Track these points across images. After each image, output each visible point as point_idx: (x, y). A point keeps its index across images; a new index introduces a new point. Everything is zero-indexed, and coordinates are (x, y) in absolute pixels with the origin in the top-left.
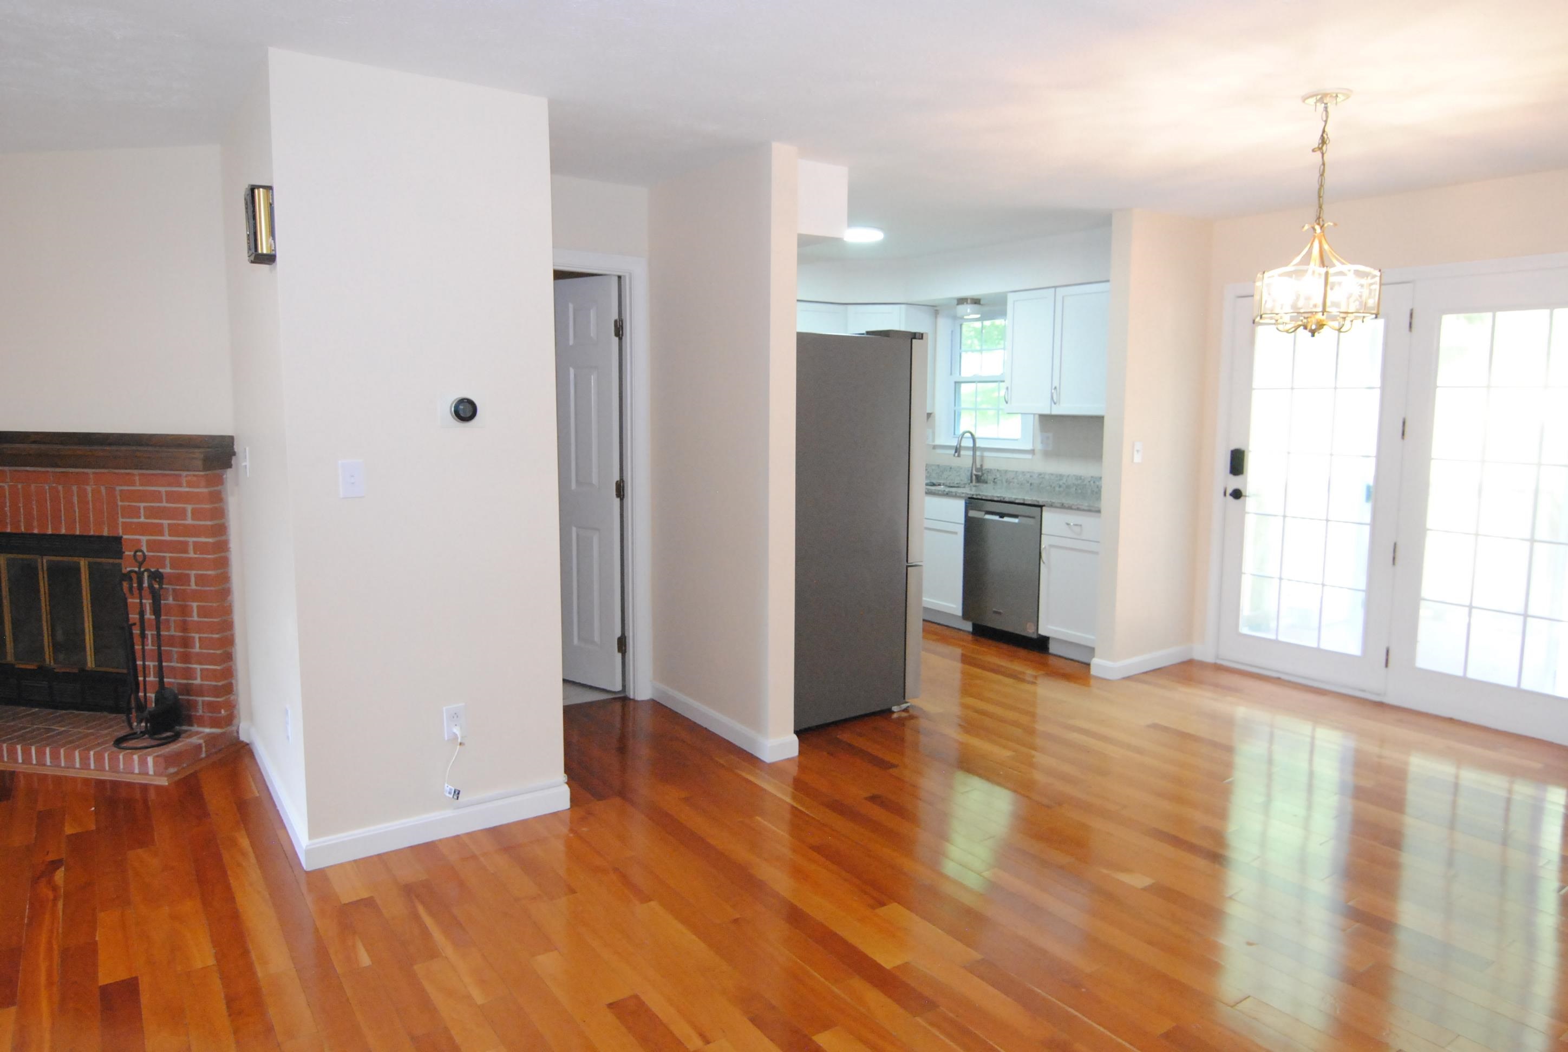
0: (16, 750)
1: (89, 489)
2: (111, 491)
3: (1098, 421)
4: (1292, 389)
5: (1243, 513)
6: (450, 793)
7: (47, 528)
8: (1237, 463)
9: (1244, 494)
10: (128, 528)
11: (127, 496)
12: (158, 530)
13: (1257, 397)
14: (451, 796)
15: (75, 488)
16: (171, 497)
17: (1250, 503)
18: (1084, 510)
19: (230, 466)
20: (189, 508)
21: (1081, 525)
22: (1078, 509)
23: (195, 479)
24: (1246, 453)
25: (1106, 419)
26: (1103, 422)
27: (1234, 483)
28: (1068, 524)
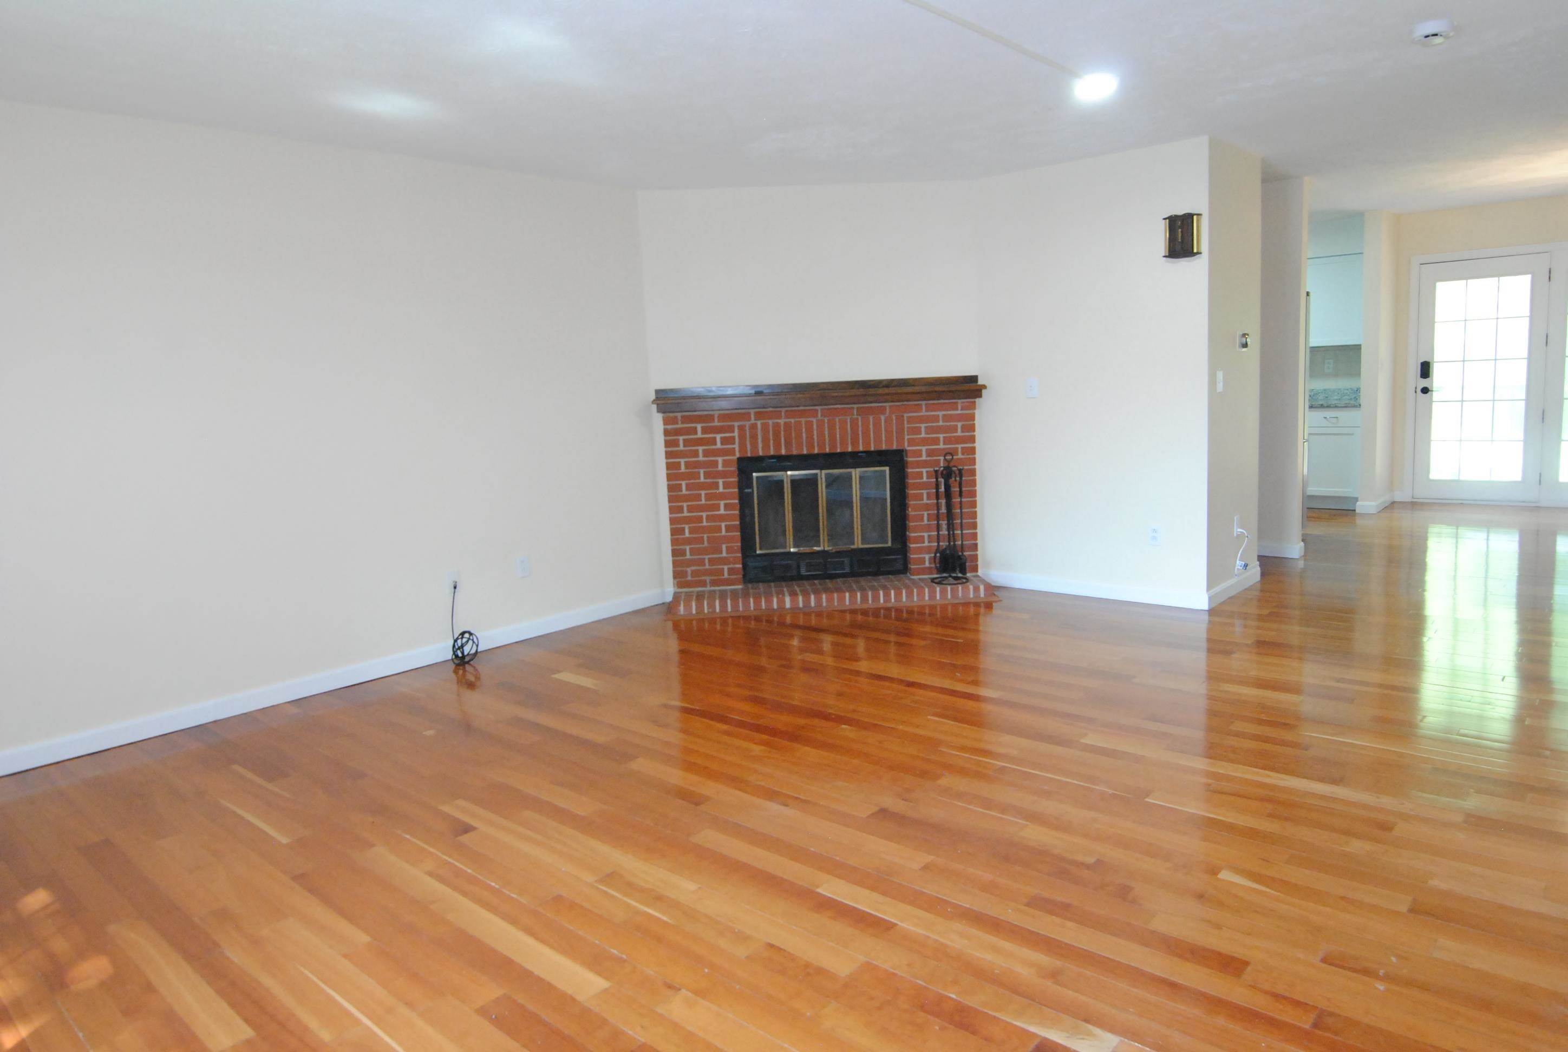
0: (879, 594)
1: (883, 418)
2: (900, 419)
3: (1358, 348)
4: (1465, 320)
5: (1431, 401)
6: (1241, 566)
7: (848, 448)
8: (1425, 370)
9: (1430, 389)
10: (912, 442)
11: (910, 420)
12: (936, 441)
13: (1438, 327)
14: (1241, 568)
15: (871, 418)
16: (946, 418)
17: (1436, 396)
18: (1341, 407)
19: (980, 396)
20: (959, 424)
21: (1337, 418)
22: (1336, 407)
23: (968, 404)
24: (1431, 364)
25: (1362, 346)
26: (1361, 348)
27: (1424, 383)
28: (1325, 418)
